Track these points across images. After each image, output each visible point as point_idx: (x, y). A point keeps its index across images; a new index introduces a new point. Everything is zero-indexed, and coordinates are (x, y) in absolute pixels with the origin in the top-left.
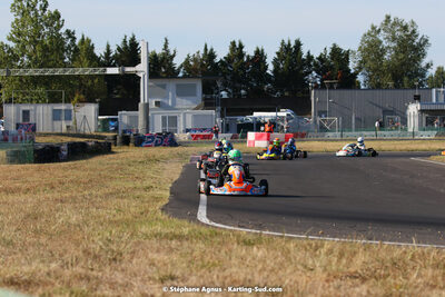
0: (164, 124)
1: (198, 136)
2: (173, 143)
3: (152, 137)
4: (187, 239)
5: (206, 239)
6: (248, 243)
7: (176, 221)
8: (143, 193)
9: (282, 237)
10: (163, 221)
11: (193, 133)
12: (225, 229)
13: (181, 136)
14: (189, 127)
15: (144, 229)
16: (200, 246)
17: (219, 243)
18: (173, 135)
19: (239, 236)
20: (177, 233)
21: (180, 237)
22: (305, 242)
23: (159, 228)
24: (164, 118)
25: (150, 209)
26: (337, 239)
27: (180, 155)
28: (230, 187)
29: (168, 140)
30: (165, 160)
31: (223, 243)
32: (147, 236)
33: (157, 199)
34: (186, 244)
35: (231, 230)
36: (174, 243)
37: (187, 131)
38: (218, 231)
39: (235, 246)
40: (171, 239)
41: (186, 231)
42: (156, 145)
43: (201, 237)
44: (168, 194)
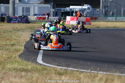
0: (23, 12)
1: (40, 18)
2: (27, 21)
3: (16, 18)
4: (30, 72)
5: (40, 71)
6: (60, 74)
7: (25, 62)
8: (10, 47)
9: (77, 71)
10: (18, 62)
11: (38, 16)
12: (50, 67)
13: (32, 18)
14: (36, 13)
15: (9, 66)
16: (36, 75)
17: (46, 74)
18: (27, 17)
19: (56, 70)
20: (25, 68)
21: (26, 71)
22: (89, 74)
23: (16, 66)
24: (23, 8)
25: (13, 56)
26: (105, 73)
27: (31, 28)
28: (52, 46)
29: (25, 20)
30: (23, 30)
31: (47, 74)
32: (10, 70)
33: (17, 51)
34: (29, 74)
35: (52, 67)
36: (23, 74)
37: (35, 15)
38: (46, 67)
39: (54, 75)
40: (22, 71)
41: (29, 67)
42: (19, 22)
43: (37, 70)
44: (23, 48)
